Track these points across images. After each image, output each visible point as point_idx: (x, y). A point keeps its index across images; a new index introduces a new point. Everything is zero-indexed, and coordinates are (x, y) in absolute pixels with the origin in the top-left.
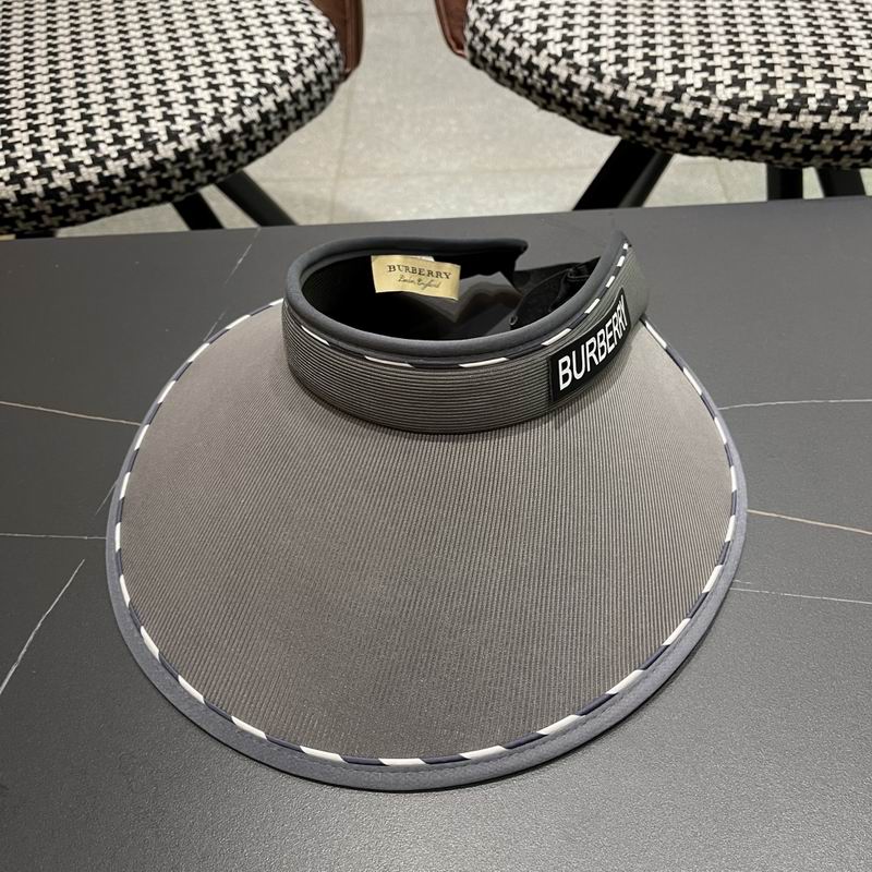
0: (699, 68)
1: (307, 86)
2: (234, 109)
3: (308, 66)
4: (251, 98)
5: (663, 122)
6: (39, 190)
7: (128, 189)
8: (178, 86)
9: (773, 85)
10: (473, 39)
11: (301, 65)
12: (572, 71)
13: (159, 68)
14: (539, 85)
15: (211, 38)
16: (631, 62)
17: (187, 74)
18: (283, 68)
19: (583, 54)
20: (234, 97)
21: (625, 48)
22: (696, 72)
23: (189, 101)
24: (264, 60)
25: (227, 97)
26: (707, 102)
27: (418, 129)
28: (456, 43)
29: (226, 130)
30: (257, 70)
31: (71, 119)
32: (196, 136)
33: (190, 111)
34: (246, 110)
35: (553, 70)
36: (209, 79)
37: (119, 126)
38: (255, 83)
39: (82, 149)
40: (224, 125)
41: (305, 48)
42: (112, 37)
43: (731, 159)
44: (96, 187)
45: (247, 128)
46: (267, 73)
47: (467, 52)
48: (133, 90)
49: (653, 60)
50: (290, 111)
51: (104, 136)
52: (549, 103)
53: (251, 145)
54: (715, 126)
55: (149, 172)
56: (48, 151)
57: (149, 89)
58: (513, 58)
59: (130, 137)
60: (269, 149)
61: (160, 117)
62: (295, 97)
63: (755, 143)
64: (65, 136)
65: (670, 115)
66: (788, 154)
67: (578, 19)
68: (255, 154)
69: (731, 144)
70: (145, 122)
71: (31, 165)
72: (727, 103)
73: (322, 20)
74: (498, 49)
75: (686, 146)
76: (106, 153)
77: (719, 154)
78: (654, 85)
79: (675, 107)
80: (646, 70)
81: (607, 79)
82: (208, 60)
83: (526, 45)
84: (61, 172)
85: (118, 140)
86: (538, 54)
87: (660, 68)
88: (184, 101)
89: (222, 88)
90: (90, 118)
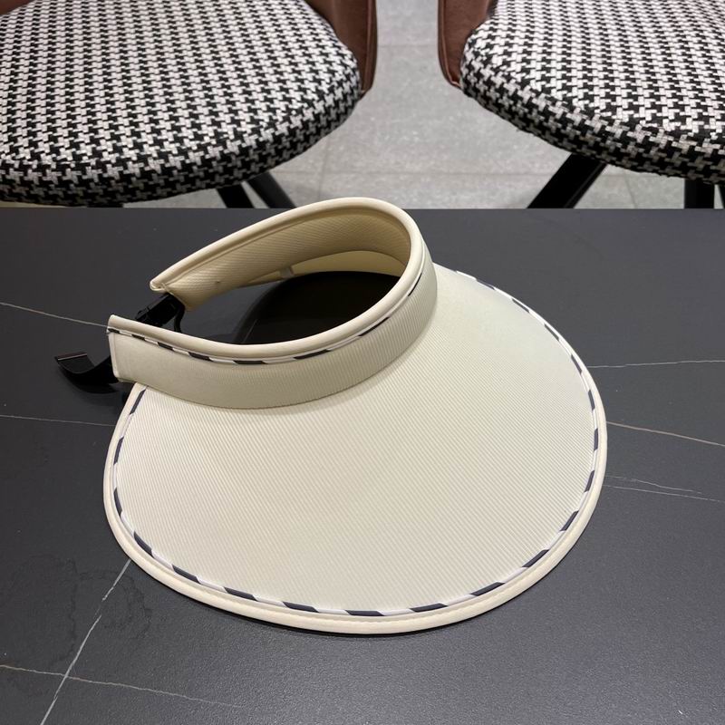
0: (649, 106)
1: (337, 102)
2: (284, 117)
3: (338, 88)
4: (296, 110)
5: (619, 145)
6: (137, 171)
7: (202, 174)
8: (242, 98)
9: (707, 122)
10: (469, 74)
11: (333, 86)
12: (549, 103)
13: (227, 84)
14: (521, 112)
15: (265, 63)
16: (596, 99)
17: (248, 89)
18: (320, 88)
19: (558, 90)
20: (284, 109)
21: (591, 88)
22: (647, 109)
23: (250, 110)
24: (306, 82)
25: (279, 109)
26: (655, 131)
27: (387, 138)
28: (452, 76)
29: (277, 133)
30: (300, 89)
31: (162, 119)
32: (255, 136)
33: (252, 118)
34: (292, 119)
35: (534, 101)
36: (265, 94)
37: (199, 127)
38: (299, 99)
39: (171, 143)
40: (276, 129)
41: (336, 74)
42: (189, 58)
43: (669, 176)
44: (179, 171)
45: (292, 132)
46: (309, 92)
47: (462, 84)
48: (208, 100)
49: (614, 98)
50: (323, 120)
51: (187, 133)
52: (528, 126)
53: (294, 145)
54: (660, 150)
55: (219, 162)
56: (146, 143)
57: (220, 99)
58: (502, 90)
59: (207, 135)
60: (305, 149)
61: (229, 121)
62: (327, 110)
63: (690, 164)
64: (158, 132)
65: (625, 140)
66: (715, 174)
67: (553, 64)
68: (295, 153)
69: (672, 164)
70: (218, 124)
71: (132, 152)
72: (671, 134)
73: (348, 53)
74: (489, 83)
75: (635, 164)
76: (189, 146)
77: (660, 171)
78: (614, 117)
79: (630, 134)
80: (608, 105)
81: (578, 110)
82: (264, 79)
83: (513, 81)
84: (155, 159)
85: (198, 137)
86: (522, 89)
87: (619, 104)
88: (246, 110)
89: (275, 101)
90: (176, 119)
